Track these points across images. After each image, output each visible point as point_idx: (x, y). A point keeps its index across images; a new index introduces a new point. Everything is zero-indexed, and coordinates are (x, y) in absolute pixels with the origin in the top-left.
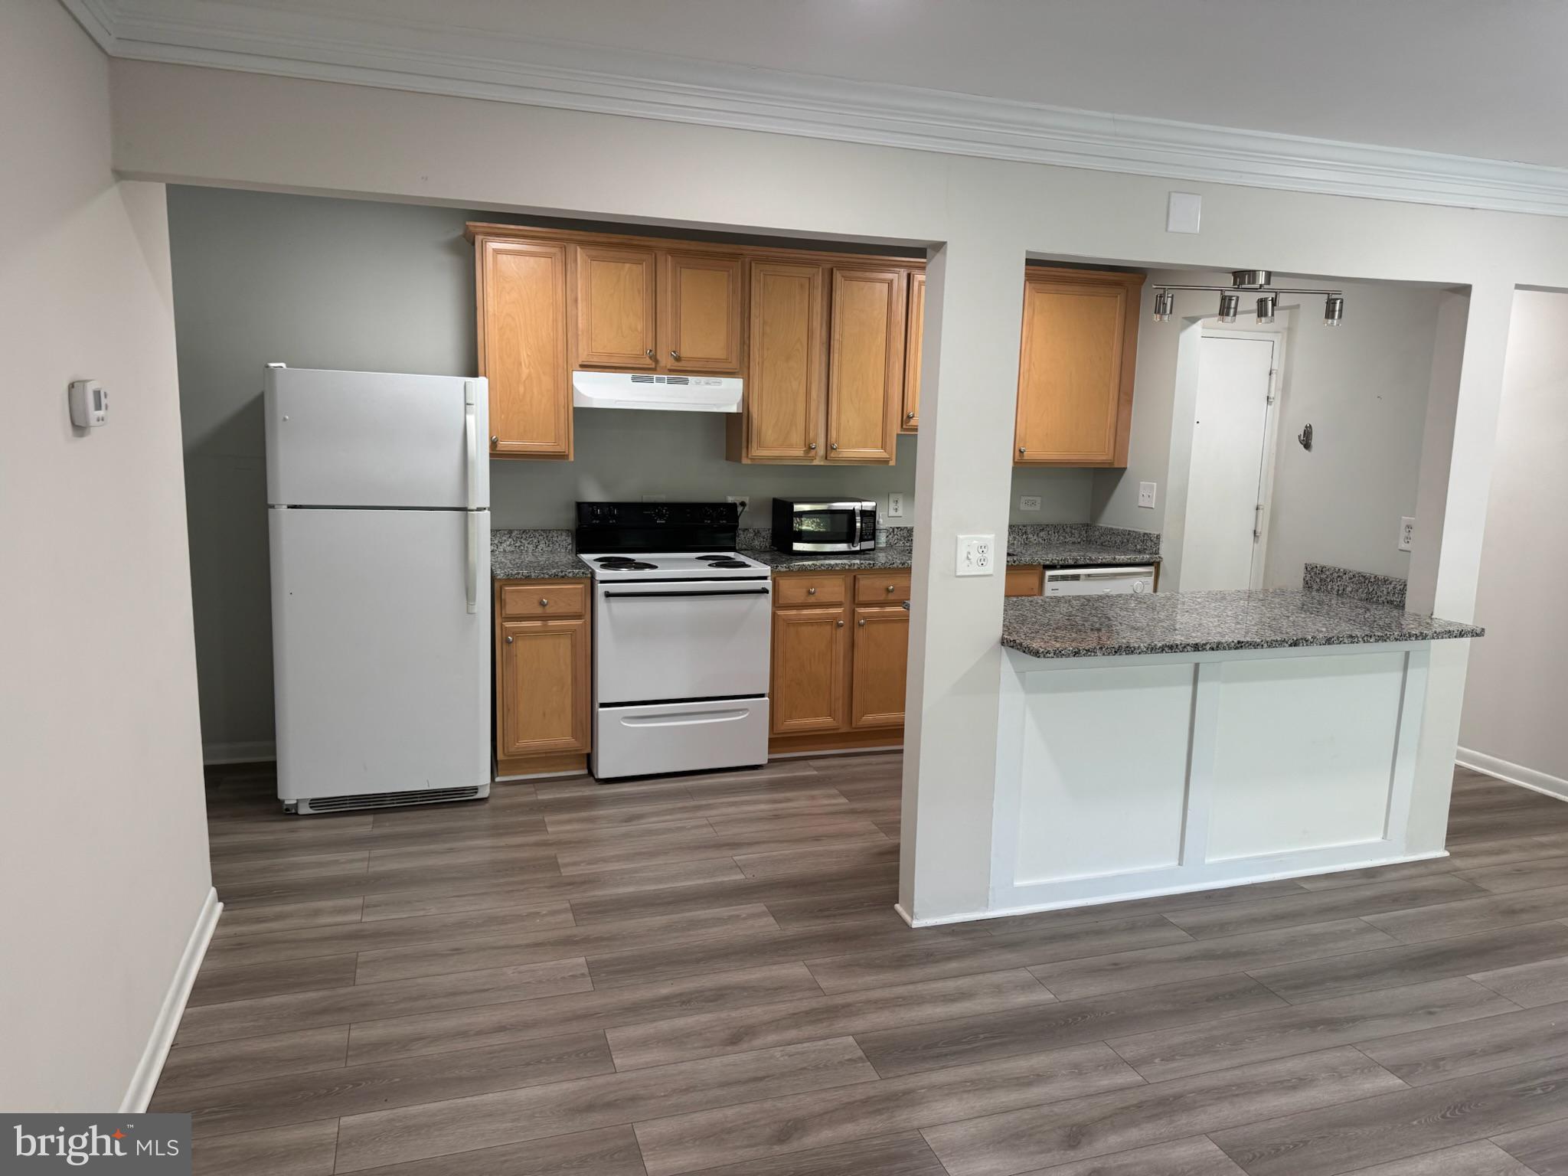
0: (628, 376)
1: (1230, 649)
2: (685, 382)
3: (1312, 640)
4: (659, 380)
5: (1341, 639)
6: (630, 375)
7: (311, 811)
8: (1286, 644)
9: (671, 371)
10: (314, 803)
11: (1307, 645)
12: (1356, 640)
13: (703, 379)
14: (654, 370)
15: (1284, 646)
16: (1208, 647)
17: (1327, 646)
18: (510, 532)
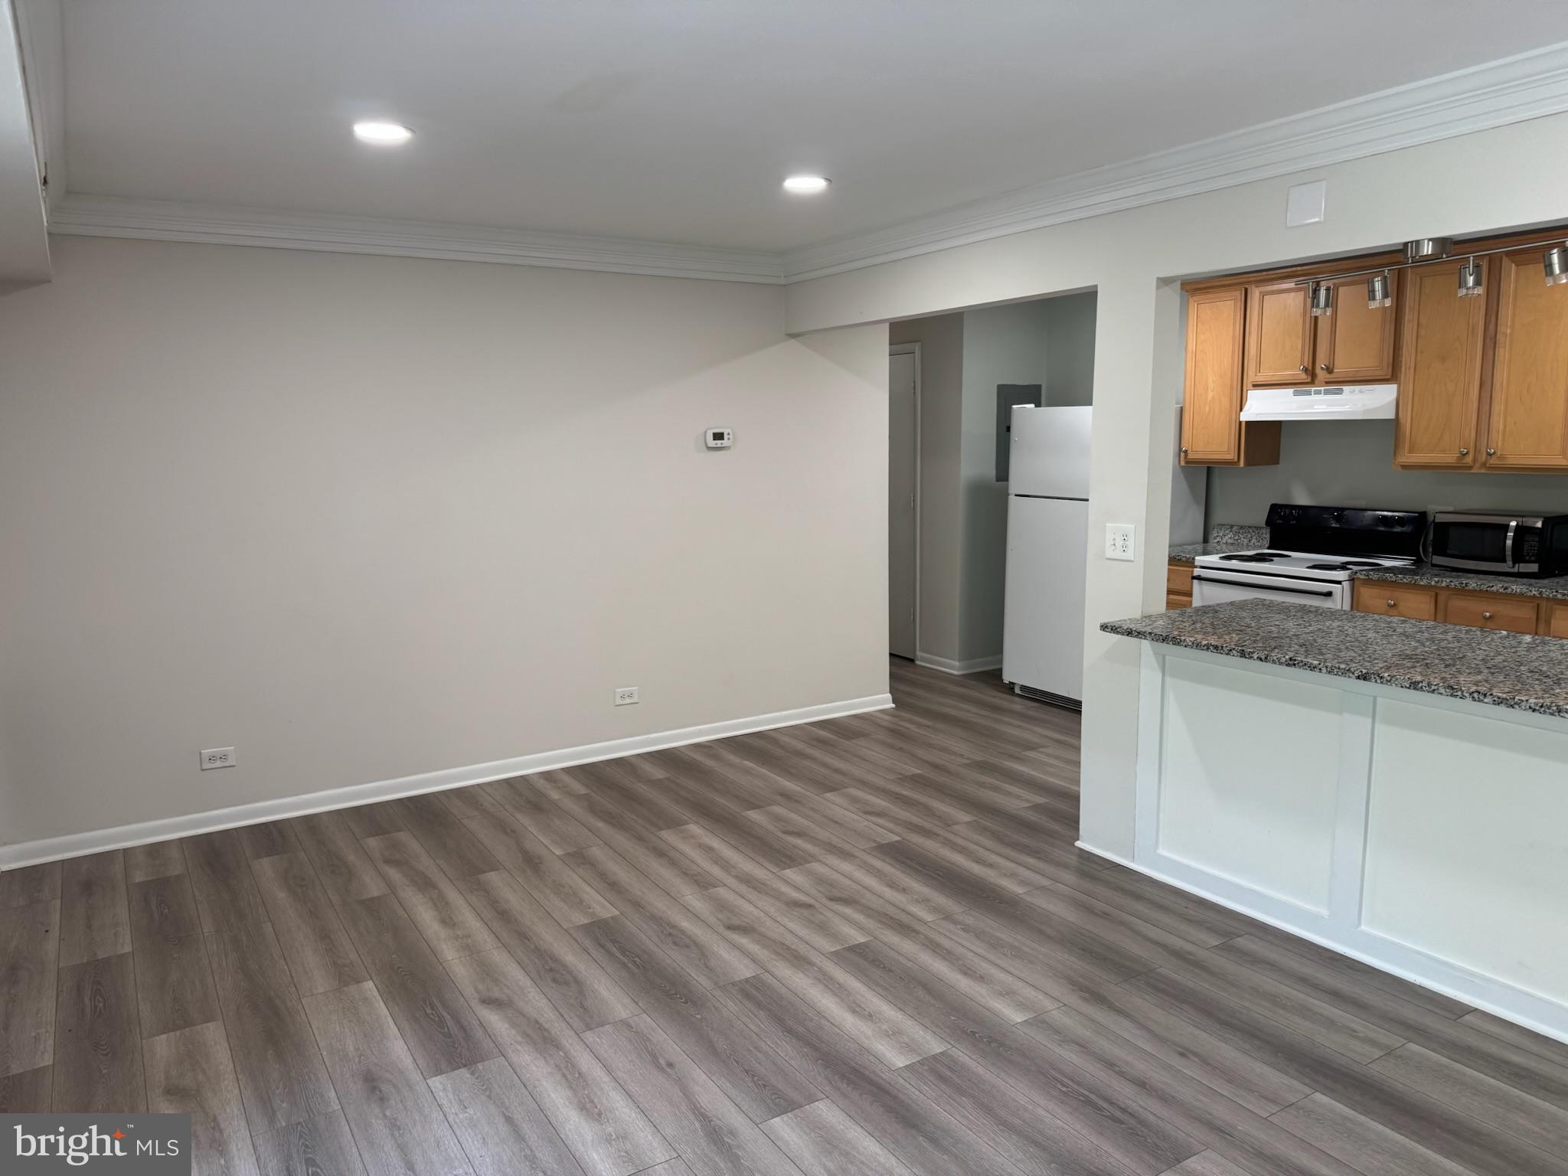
0: (1290, 391)
1: (1281, 664)
2: (1340, 392)
3: (1389, 678)
4: (1318, 393)
5: (1433, 687)
6: (1292, 390)
7: (1020, 693)
8: (1351, 675)
9: (1328, 383)
10: (1023, 688)
11: (1382, 683)
12: (1459, 693)
13: (1357, 388)
14: (1312, 382)
15: (1349, 677)
16: (1255, 656)
17: (1412, 691)
18: (1232, 527)
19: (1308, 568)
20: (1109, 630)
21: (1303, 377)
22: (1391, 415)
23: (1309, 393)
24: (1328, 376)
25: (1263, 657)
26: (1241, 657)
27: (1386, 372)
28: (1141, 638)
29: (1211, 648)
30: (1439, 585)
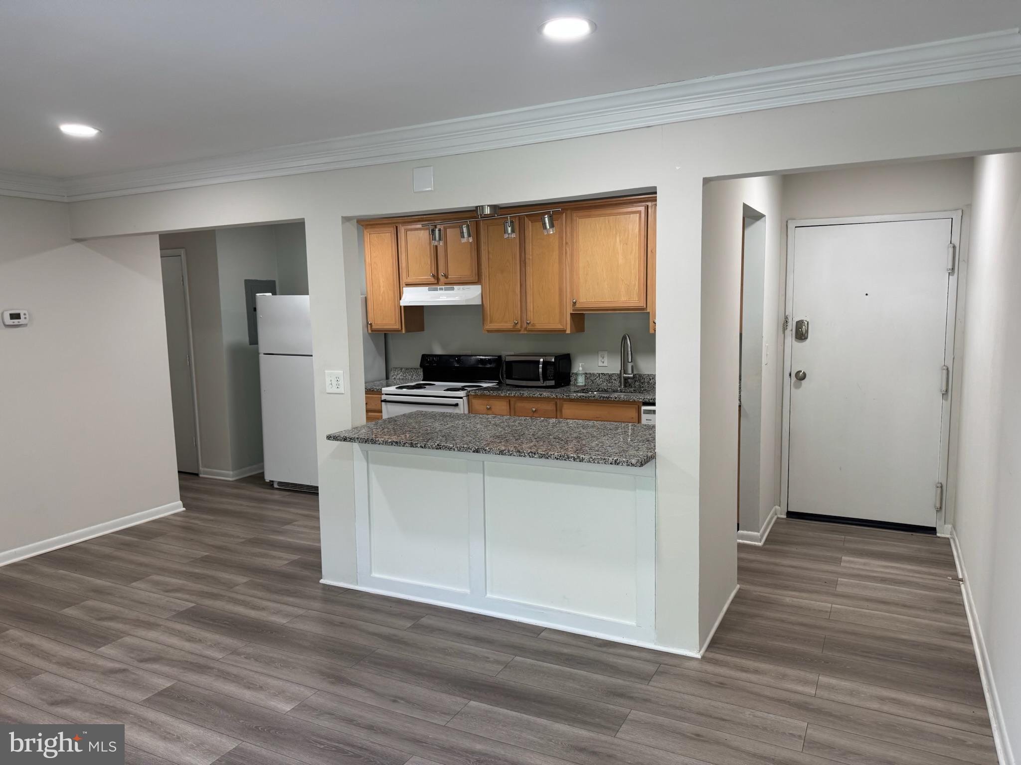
0: (426, 288)
1: (433, 448)
2: (453, 289)
3: (489, 450)
4: (441, 289)
5: (511, 452)
6: (428, 287)
7: (277, 487)
8: (470, 450)
9: (446, 284)
10: (280, 483)
11: (486, 453)
12: (523, 454)
13: (461, 287)
14: (438, 283)
15: (469, 452)
16: (419, 445)
17: (501, 456)
19: (444, 390)
20: (332, 439)
21: (433, 280)
22: (479, 302)
23: (436, 290)
24: (446, 280)
25: (423, 446)
26: (411, 447)
27: (475, 279)
28: (352, 442)
29: (394, 443)
30: (510, 395)
